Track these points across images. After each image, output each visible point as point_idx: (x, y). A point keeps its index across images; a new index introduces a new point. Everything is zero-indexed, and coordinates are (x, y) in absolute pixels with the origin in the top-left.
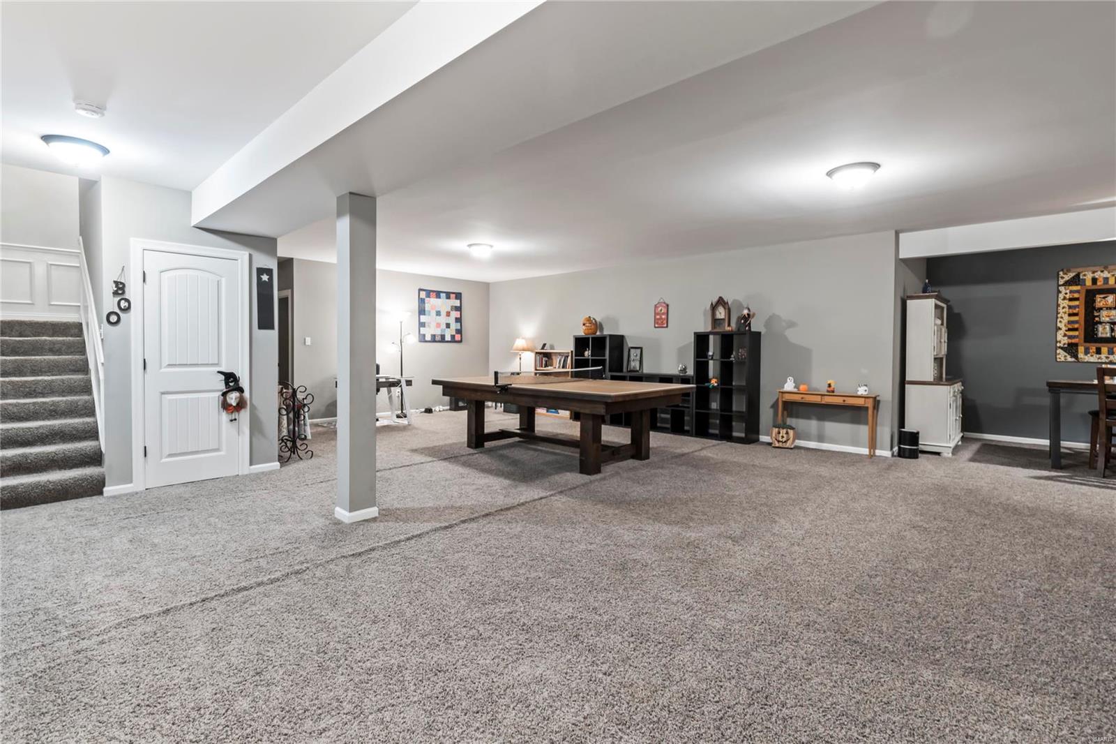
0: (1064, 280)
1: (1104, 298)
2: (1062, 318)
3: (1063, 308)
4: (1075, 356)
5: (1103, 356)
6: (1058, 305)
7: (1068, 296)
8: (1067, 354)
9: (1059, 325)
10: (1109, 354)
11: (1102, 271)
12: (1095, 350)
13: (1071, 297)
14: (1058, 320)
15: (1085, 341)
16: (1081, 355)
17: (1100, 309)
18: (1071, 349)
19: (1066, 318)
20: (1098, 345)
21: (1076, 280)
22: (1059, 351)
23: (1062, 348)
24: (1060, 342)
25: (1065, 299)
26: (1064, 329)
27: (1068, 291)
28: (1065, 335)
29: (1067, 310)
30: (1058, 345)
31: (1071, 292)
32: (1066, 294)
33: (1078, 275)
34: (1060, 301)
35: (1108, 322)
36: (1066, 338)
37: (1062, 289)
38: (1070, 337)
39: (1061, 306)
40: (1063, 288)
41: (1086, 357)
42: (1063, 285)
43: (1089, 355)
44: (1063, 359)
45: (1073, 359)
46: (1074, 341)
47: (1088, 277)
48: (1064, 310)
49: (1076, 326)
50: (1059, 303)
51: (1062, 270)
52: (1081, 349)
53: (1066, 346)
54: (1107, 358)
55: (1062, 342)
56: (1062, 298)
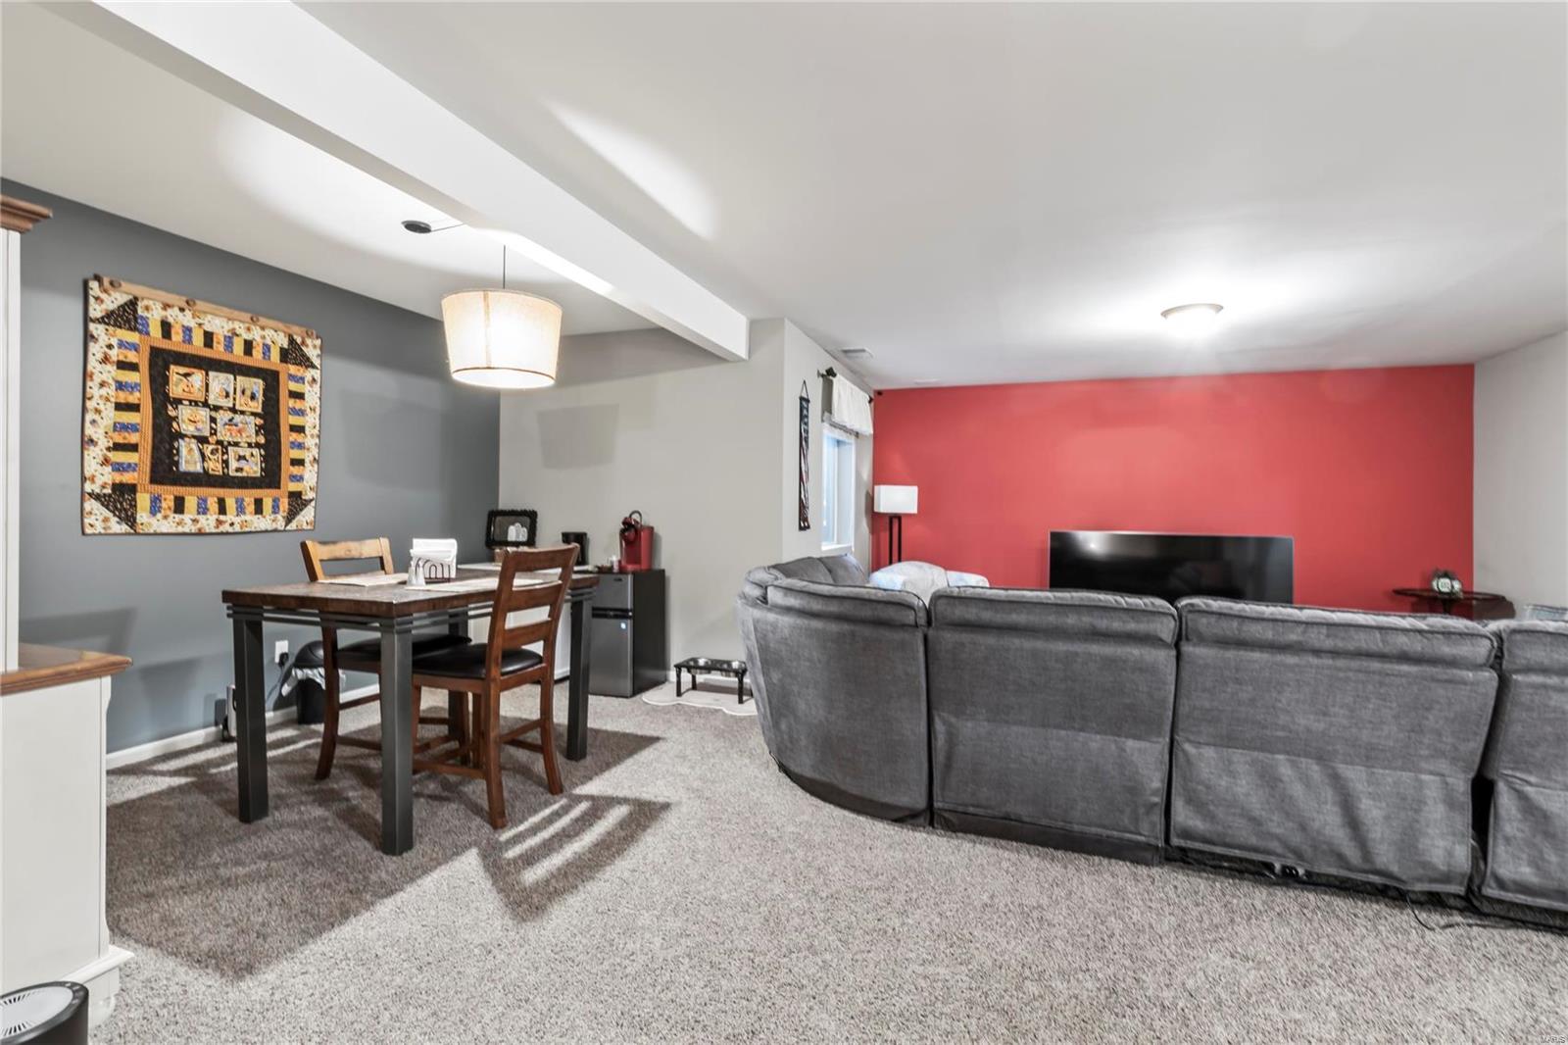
0: (104, 306)
1: (186, 375)
2: (98, 411)
3: (102, 385)
4: (130, 519)
5: (187, 517)
6: (86, 375)
7: (114, 354)
8: (110, 515)
9: (89, 431)
10: (199, 513)
11: (182, 310)
12: (172, 504)
13: (121, 358)
14: (89, 417)
15: (153, 481)
16: (143, 516)
17: (178, 402)
18: (120, 500)
19: (110, 415)
20: (179, 490)
21: (126, 316)
22: (91, 505)
23: (97, 497)
24: (92, 479)
25: (106, 360)
26: (104, 442)
27: (114, 342)
28: (106, 461)
29: (111, 391)
30: (88, 487)
31: (122, 344)
32: (110, 347)
33: (133, 303)
34: (93, 363)
35: (194, 437)
36: (109, 469)
37: (96, 329)
38: (119, 468)
39: (97, 379)
40: (101, 327)
41: (153, 521)
42: (101, 321)
43: (159, 516)
44: (99, 528)
45: (124, 528)
46: (128, 478)
47: (153, 314)
48: (104, 391)
49: (134, 438)
50: (90, 368)
51: (98, 278)
52: (143, 500)
53: (108, 491)
54: (195, 521)
55: (100, 481)
56: (100, 356)
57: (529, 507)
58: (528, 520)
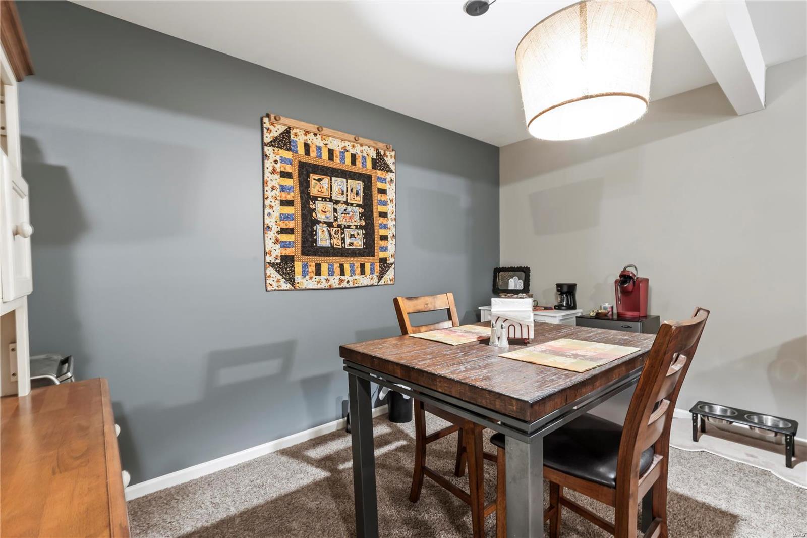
0: (272, 134)
1: (319, 180)
2: (271, 207)
3: (273, 188)
4: (291, 280)
5: (323, 277)
6: (264, 183)
7: (279, 167)
8: (281, 277)
9: (268, 221)
10: (329, 275)
11: (315, 135)
12: (314, 269)
13: (282, 169)
14: (267, 211)
15: (303, 254)
16: (298, 278)
17: (315, 199)
18: (285, 265)
19: (278, 210)
20: (318, 259)
21: (284, 141)
22: (271, 271)
23: (273, 265)
24: (270, 253)
25: (274, 171)
26: (275, 229)
27: (278, 158)
28: (277, 241)
29: (277, 192)
30: (268, 259)
31: (283, 160)
32: (276, 162)
33: (288, 132)
34: (267, 174)
35: (325, 222)
36: (278, 246)
37: (269, 150)
38: (285, 245)
39: (270, 184)
40: (271, 149)
41: (304, 280)
42: (270, 144)
43: (307, 277)
44: (275, 285)
45: (289, 286)
46: (289, 252)
47: (299, 139)
48: (274, 192)
49: (291, 224)
50: (266, 178)
51: (268, 116)
52: (298, 266)
53: (279, 261)
54: (327, 280)
55: (274, 254)
56: (271, 169)
57: (523, 265)
58: (523, 274)
